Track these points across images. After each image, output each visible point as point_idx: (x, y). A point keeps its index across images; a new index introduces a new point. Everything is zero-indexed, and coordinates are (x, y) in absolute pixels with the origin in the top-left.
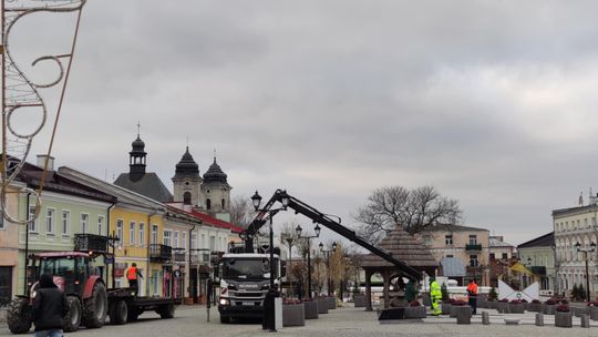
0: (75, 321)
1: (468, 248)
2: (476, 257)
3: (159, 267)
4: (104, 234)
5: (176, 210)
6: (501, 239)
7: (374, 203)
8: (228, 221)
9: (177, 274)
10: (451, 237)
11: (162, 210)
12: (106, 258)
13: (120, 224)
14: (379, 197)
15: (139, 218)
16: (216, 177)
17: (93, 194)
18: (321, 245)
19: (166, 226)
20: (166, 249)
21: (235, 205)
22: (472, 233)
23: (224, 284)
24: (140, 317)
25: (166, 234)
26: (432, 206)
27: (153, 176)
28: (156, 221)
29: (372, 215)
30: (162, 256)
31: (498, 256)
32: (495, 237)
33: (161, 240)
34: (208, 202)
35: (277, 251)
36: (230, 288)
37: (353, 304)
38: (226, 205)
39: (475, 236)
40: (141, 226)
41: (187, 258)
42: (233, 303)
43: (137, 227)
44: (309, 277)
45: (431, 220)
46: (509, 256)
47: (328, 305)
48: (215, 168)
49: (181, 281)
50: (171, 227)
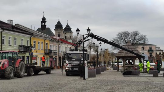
0: (12, 76)
1: (149, 51)
2: (151, 54)
3: (48, 57)
4: (29, 45)
5: (54, 38)
6: (159, 48)
7: (118, 36)
8: (72, 42)
9: (54, 59)
10: (143, 47)
11: (49, 38)
12: (30, 54)
13: (34, 42)
14: (120, 34)
15: (41, 41)
16: (68, 29)
17: (25, 32)
18: (101, 49)
19: (50, 43)
20: (50, 51)
21: (74, 38)
22: (150, 46)
23: (67, 62)
24: (39, 73)
25: (51, 46)
26: (137, 37)
27: (49, 29)
28: (47, 42)
29: (118, 40)
30: (49, 53)
31: (158, 53)
32: (157, 48)
33: (49, 48)
34: (66, 37)
35: (86, 51)
36: (69, 63)
37: (112, 69)
38: (71, 38)
39: (151, 47)
40: (42, 43)
41: (58, 54)
42: (70, 69)
43: (40, 43)
44: (98, 60)
45: (137, 42)
46: (162, 53)
47: (104, 69)
48: (68, 26)
49: (56, 61)
50: (52, 44)
